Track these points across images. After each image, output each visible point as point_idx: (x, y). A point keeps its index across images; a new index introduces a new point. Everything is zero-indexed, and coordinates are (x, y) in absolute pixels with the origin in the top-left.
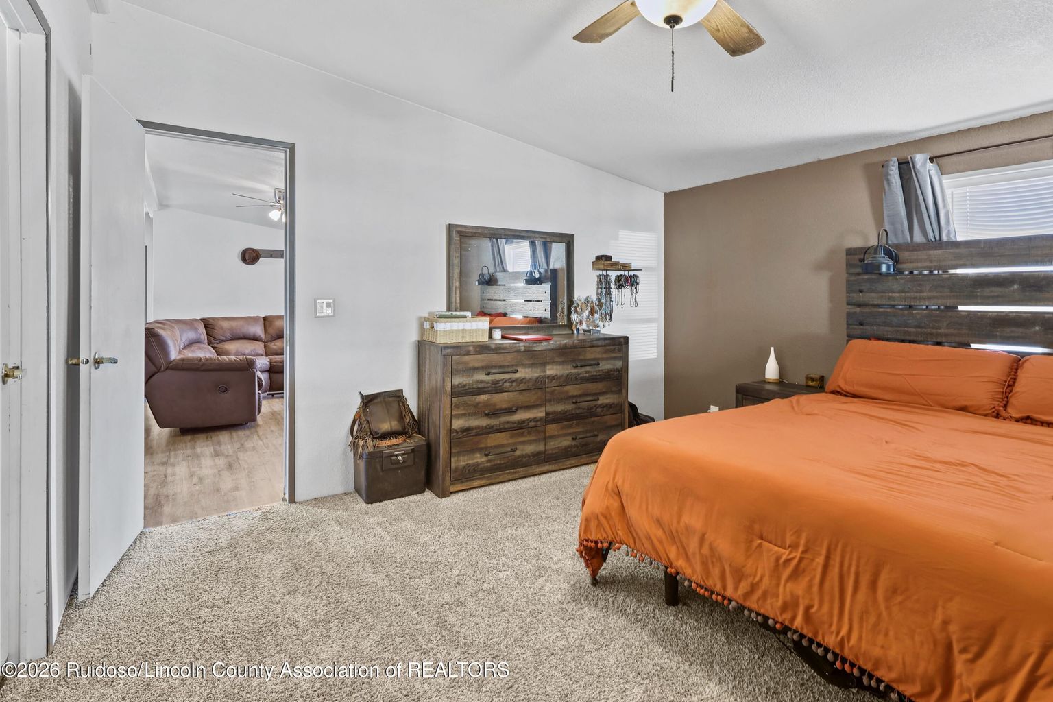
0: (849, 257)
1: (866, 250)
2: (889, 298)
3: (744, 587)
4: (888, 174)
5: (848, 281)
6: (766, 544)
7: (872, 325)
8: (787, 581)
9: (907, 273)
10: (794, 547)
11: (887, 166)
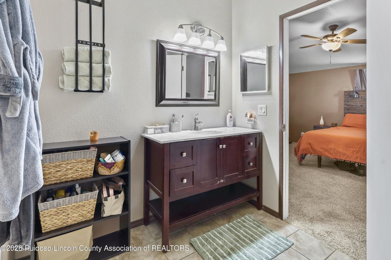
0: (345, 93)
1: (351, 92)
2: (356, 103)
3: (345, 157)
4: (356, 73)
5: (344, 99)
6: (350, 148)
7: (351, 110)
8: (356, 154)
9: (360, 97)
10: (357, 148)
11: (356, 71)
